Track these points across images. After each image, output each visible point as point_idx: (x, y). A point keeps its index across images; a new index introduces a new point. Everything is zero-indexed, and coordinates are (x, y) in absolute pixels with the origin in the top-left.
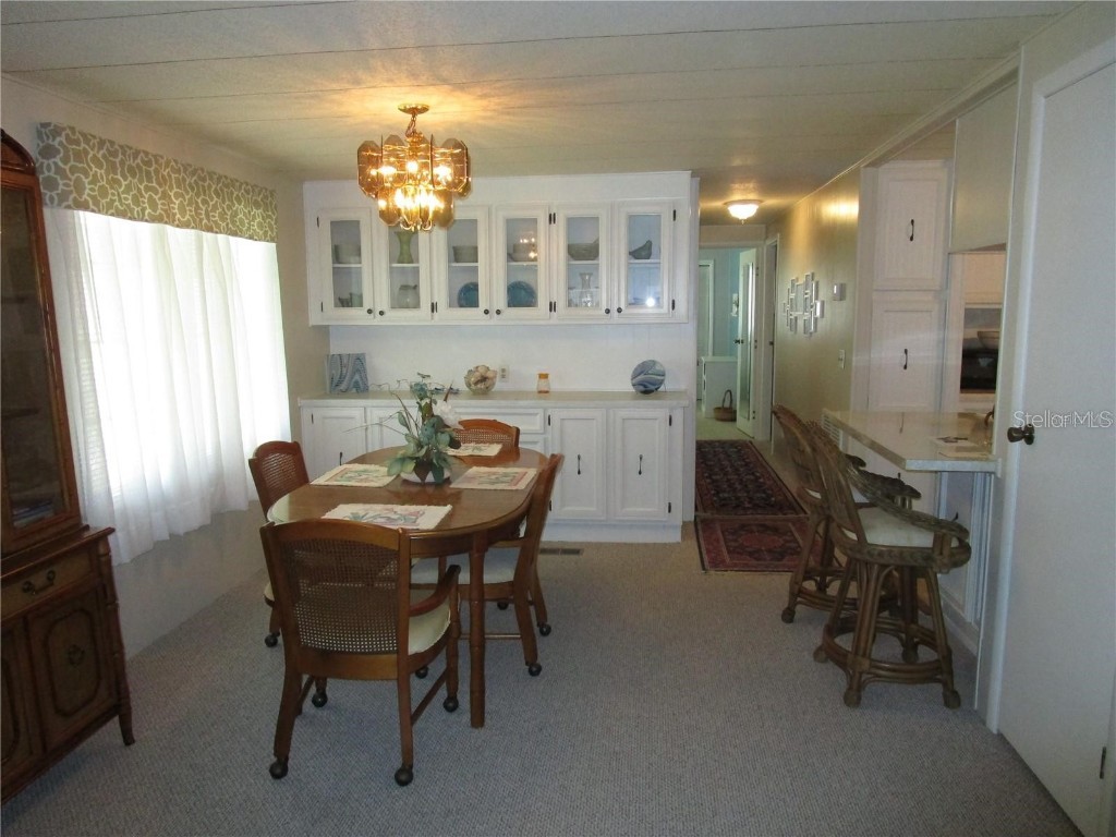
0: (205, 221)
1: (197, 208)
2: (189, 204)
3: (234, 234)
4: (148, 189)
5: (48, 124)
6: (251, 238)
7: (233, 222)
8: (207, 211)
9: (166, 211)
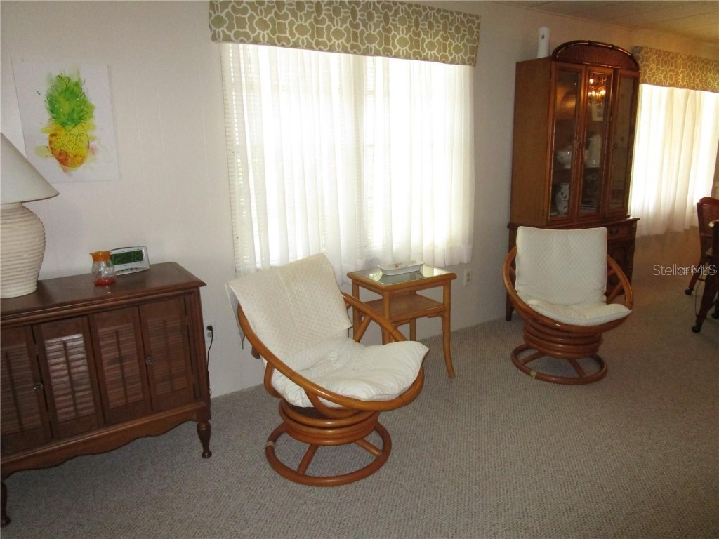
0: (692, 84)
1: (690, 77)
2: (687, 76)
3: (705, 90)
4: (670, 71)
5: (638, 47)
6: (712, 91)
7: (706, 82)
8: (694, 79)
9: (676, 80)
